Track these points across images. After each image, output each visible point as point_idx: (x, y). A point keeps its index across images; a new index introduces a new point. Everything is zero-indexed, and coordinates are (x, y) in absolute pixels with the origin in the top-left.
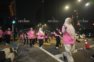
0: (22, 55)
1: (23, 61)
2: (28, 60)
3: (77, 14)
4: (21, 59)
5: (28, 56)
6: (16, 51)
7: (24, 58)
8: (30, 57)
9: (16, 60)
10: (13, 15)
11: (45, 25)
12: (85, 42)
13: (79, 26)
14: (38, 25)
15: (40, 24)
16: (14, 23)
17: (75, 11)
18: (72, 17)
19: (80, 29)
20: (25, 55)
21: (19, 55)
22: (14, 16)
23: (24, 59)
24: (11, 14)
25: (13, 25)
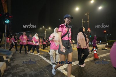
0: (17, 65)
1: (17, 72)
2: (24, 71)
3: (88, 19)
4: (15, 70)
5: (24, 67)
6: (9, 60)
7: (19, 69)
8: (27, 68)
9: (8, 72)
10: (6, 12)
11: (50, 28)
12: (94, 51)
13: (90, 33)
14: (41, 28)
15: (43, 27)
16: (7, 23)
17: (86, 14)
18: (83, 22)
19: (90, 36)
20: (21, 65)
21: (12, 65)
22: (8, 13)
23: (19, 71)
24: (4, 11)
25: (6, 26)
